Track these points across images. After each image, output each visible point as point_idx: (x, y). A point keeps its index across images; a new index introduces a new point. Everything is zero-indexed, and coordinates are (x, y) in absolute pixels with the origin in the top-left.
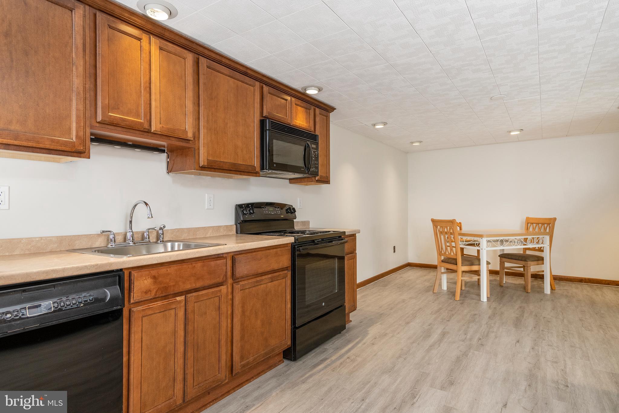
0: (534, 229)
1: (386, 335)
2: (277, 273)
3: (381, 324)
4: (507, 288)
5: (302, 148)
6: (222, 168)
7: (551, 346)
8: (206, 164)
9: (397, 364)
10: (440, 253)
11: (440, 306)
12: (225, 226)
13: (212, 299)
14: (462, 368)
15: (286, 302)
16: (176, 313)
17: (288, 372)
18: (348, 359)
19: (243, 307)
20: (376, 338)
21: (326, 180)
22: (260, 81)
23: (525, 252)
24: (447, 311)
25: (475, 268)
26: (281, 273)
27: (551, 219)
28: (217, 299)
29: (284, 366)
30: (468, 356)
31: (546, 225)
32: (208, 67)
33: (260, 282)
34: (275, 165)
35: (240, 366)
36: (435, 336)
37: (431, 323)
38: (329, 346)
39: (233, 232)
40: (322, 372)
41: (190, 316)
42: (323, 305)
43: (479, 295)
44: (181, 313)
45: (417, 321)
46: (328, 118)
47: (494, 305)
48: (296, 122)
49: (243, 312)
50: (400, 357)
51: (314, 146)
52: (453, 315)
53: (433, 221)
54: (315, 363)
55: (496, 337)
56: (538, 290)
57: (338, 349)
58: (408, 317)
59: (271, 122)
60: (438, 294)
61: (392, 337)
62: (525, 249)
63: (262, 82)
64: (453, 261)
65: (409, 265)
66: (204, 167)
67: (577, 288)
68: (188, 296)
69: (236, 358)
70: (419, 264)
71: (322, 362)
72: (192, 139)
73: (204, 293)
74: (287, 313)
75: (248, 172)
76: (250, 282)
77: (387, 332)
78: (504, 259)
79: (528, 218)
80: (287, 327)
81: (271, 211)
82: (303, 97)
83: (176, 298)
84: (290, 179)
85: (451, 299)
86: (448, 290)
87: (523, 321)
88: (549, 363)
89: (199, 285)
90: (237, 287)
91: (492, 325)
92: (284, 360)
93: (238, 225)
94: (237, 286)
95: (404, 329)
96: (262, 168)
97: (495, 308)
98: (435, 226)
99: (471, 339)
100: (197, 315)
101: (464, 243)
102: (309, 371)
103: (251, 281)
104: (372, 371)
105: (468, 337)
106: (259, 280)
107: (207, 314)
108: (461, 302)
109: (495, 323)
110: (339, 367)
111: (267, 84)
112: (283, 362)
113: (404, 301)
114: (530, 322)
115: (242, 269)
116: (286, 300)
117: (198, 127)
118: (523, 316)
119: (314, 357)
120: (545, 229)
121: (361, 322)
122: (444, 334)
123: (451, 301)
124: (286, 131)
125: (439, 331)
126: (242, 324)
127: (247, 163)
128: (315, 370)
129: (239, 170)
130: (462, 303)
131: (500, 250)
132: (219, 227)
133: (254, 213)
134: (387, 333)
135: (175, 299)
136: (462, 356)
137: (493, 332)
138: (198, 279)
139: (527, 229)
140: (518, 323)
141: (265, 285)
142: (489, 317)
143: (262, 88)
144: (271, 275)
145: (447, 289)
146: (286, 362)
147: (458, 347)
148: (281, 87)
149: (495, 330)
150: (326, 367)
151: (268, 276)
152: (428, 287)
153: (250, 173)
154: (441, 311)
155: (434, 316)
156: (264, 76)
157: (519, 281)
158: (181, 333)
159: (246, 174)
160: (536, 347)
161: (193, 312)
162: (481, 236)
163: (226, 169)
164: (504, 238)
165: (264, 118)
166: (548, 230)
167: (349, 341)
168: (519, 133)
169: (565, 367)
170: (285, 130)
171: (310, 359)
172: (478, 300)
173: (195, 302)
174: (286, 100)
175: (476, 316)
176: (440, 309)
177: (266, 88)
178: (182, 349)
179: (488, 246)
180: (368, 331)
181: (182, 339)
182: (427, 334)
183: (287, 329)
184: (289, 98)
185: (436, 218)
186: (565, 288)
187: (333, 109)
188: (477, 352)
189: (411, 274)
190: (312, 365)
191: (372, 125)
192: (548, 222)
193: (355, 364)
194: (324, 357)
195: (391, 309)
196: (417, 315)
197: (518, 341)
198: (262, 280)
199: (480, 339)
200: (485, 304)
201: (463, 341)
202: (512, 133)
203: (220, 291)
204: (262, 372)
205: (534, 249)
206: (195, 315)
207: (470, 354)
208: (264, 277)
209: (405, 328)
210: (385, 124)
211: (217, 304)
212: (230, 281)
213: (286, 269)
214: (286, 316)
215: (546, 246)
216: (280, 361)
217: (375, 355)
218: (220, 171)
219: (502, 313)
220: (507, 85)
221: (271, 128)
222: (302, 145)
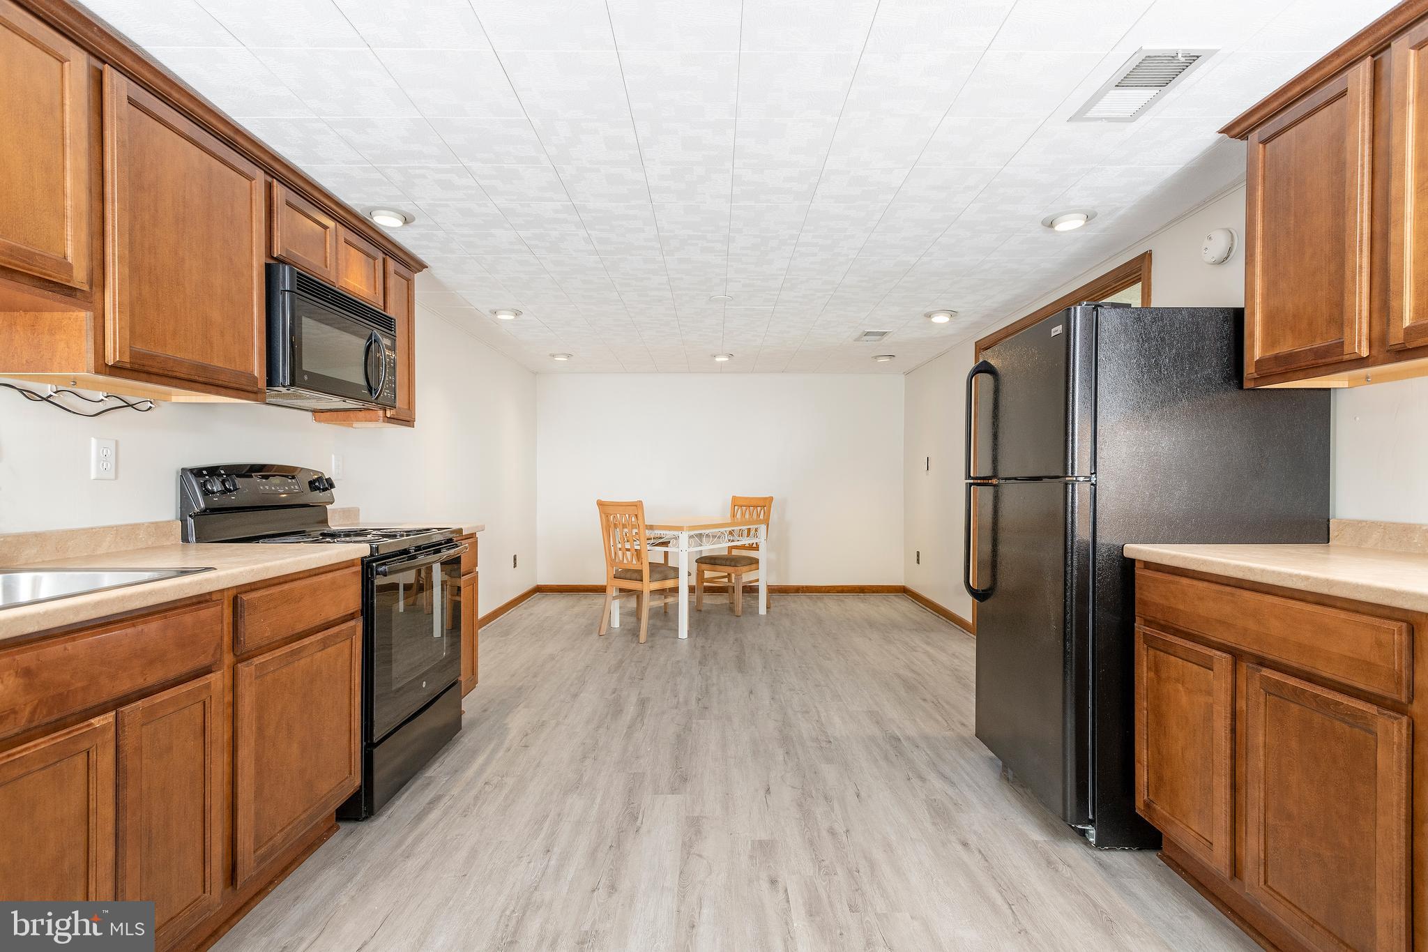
0: (743, 515)
1: (543, 724)
2: (334, 628)
3: (525, 707)
4: (708, 612)
5: (363, 343)
6: (170, 373)
7: (794, 690)
8: (127, 359)
9: (585, 771)
10: (611, 561)
11: (620, 657)
12: (153, 523)
13: (186, 711)
14: (689, 752)
15: (353, 692)
16: (90, 762)
17: (360, 847)
18: (487, 786)
19: (260, 718)
20: (527, 735)
21: (408, 419)
22: (264, 168)
23: (731, 552)
24: (633, 664)
25: (669, 584)
26: (344, 626)
27: (766, 498)
28: (199, 707)
29: (342, 836)
30: (693, 729)
31: (759, 508)
32: (131, 101)
33: (300, 652)
34: (306, 378)
35: (255, 861)
36: (631, 710)
37: (616, 689)
38: (437, 771)
39: (172, 538)
40: (441, 825)
41: (130, 763)
42: (424, 686)
43: (676, 630)
44: (106, 761)
45: (591, 689)
46: (409, 283)
47: (700, 642)
48: (346, 282)
49: (261, 730)
50: (585, 757)
51: (386, 341)
52: (645, 668)
53: (601, 504)
54: (417, 812)
55: (720, 692)
56: (750, 610)
57: (456, 771)
58: (571, 685)
59: (298, 273)
60: (607, 636)
61: (558, 724)
62: (731, 548)
63: (270, 172)
64: (635, 575)
65: (539, 589)
66: (121, 368)
67: (795, 602)
68: (126, 712)
69: (245, 843)
70: (557, 585)
71: (432, 806)
72: (86, 288)
73: (166, 697)
74: (353, 715)
75: (237, 389)
76: (277, 655)
77: (544, 719)
78: (704, 566)
79: (734, 498)
80: (353, 748)
81: (275, 485)
82: (363, 227)
83: (92, 721)
84: (314, 411)
85: (632, 642)
86: (622, 627)
87: (746, 660)
88: (800, 716)
89: (153, 678)
90: (245, 670)
91: (708, 674)
92: (340, 824)
93: (191, 521)
94: (246, 668)
95: (572, 707)
96: (271, 382)
97: (703, 647)
98: (605, 514)
99: (686, 702)
100: (147, 758)
101: (652, 541)
102: (411, 831)
103: (279, 654)
104: (544, 795)
105: (681, 700)
106: (297, 649)
107: (174, 748)
108: (649, 644)
109: (711, 671)
110: (475, 805)
111: (284, 182)
112: (338, 828)
113: (552, 657)
114: (756, 660)
115: (257, 628)
116: (353, 687)
117: (99, 257)
118: (744, 654)
119: (411, 801)
120: (758, 515)
121: (485, 711)
122: (643, 703)
123: (634, 645)
124: (329, 299)
125: (633, 699)
126: (258, 759)
127: (235, 366)
128: (423, 826)
129: (217, 382)
130: (652, 647)
131: (697, 552)
132: (135, 527)
133: (236, 489)
134: (544, 721)
135: (88, 726)
136: (684, 733)
137: (713, 684)
138: (151, 663)
139: (734, 515)
140: (741, 665)
141: (308, 660)
142: (700, 663)
143: (269, 187)
144: (323, 632)
145: (620, 625)
146: (345, 827)
147: (672, 719)
148: (316, 194)
149: (715, 681)
150: (445, 813)
151: (315, 636)
152: (586, 627)
153: (242, 393)
154: (623, 664)
155: (616, 676)
156: (276, 158)
157: (721, 600)
158: (106, 811)
159: (230, 392)
160: (777, 697)
161: (139, 750)
162: (680, 529)
163: (182, 376)
164: (711, 531)
165: (272, 262)
166: (762, 517)
167: (474, 753)
168: (727, 359)
169: (819, 717)
170: (326, 297)
171: (402, 808)
172: (673, 638)
173: (142, 725)
174: (325, 227)
175: (680, 664)
176: (621, 662)
177: (279, 191)
178: (110, 854)
179: (690, 545)
180: (505, 724)
181: (110, 828)
182: (616, 709)
183: (353, 751)
184: (330, 223)
185: (606, 498)
186: (782, 604)
187: (421, 266)
188: (703, 721)
189: (546, 607)
190: (413, 816)
191: (490, 312)
192: (761, 503)
193: (506, 791)
194: (433, 794)
195: (535, 676)
196: (587, 679)
197: (751, 692)
198: (305, 647)
199: (699, 700)
200: (686, 642)
201: (676, 708)
202: (718, 359)
203: (208, 686)
204: (291, 864)
205: (743, 547)
206: (144, 756)
207: (694, 725)
208: (306, 641)
209: (573, 705)
210: (517, 313)
211: (199, 720)
212: (228, 659)
213: (351, 617)
214: (353, 723)
215: (761, 540)
216: (330, 829)
217: (538, 765)
218: (164, 379)
219: (715, 653)
220: (740, 282)
221: (298, 288)
222: (361, 337)
